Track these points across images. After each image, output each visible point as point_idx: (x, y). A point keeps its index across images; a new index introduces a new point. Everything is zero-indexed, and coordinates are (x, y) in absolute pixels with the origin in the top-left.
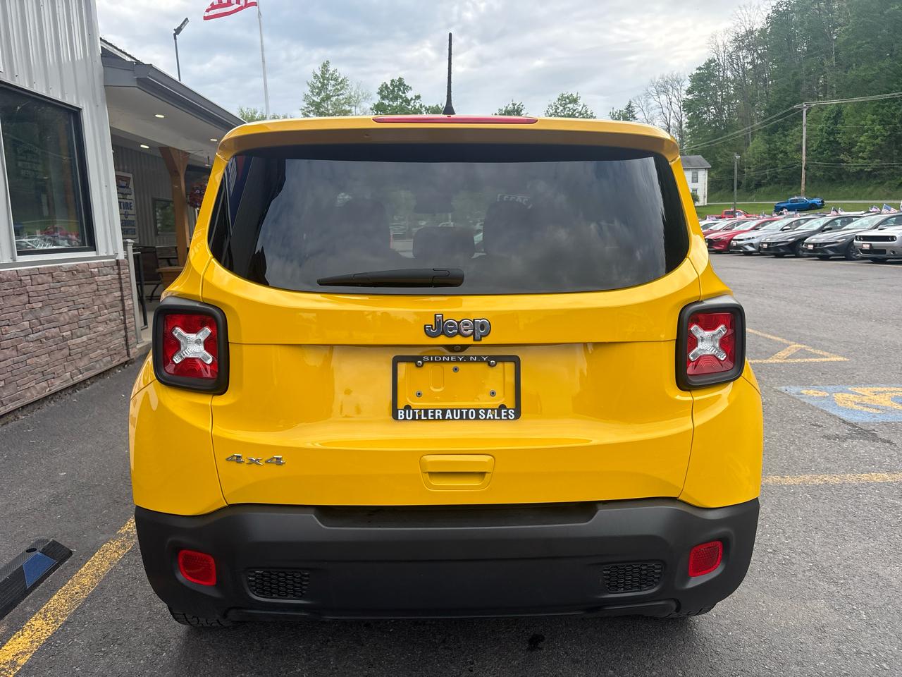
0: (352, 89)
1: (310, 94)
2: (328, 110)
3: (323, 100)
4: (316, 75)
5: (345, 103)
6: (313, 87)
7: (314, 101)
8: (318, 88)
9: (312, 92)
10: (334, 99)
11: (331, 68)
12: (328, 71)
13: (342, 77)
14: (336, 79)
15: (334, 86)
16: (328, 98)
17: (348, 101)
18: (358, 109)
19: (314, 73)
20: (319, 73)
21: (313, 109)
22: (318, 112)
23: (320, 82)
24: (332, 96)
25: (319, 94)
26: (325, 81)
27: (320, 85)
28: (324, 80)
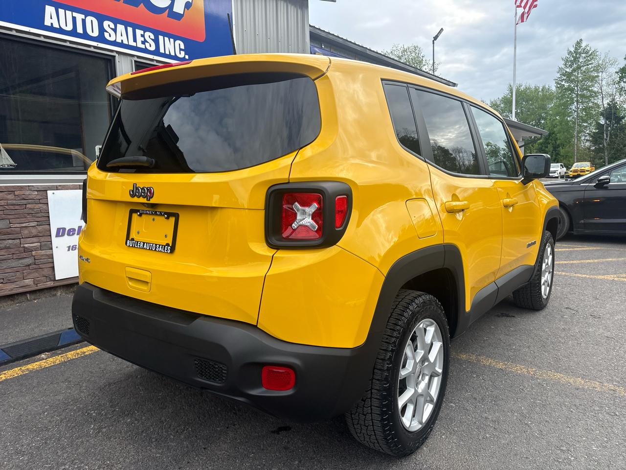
0: (600, 59)
1: (563, 66)
2: (578, 78)
3: (574, 70)
4: (570, 51)
5: (594, 70)
6: (567, 61)
7: (566, 72)
8: (571, 61)
9: (565, 65)
10: (584, 69)
11: (583, 45)
12: (580, 47)
13: (593, 49)
14: (587, 53)
15: (585, 58)
16: (579, 68)
17: (597, 69)
18: (604, 74)
19: (568, 50)
20: (572, 50)
21: (565, 78)
22: (569, 80)
23: (573, 57)
24: (583, 66)
25: (571, 66)
26: (578, 55)
27: (573, 59)
28: (576, 54)
